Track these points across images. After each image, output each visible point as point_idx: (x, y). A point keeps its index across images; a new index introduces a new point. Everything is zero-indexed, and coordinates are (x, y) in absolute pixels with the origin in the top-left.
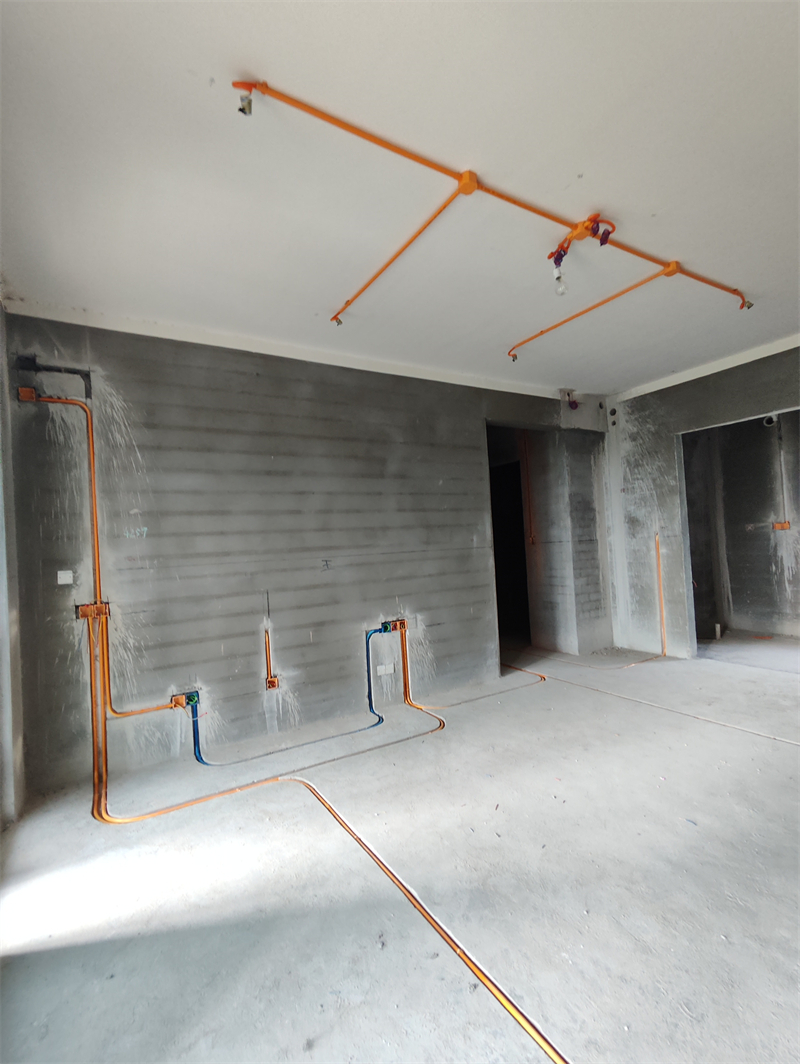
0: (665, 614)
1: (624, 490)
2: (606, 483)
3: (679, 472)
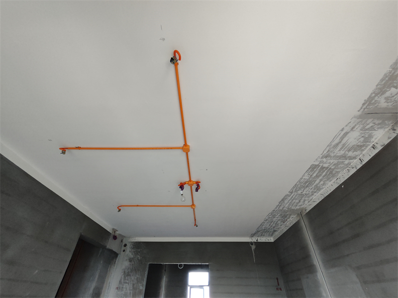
1: (117, 288)
2: (110, 283)
3: (145, 283)
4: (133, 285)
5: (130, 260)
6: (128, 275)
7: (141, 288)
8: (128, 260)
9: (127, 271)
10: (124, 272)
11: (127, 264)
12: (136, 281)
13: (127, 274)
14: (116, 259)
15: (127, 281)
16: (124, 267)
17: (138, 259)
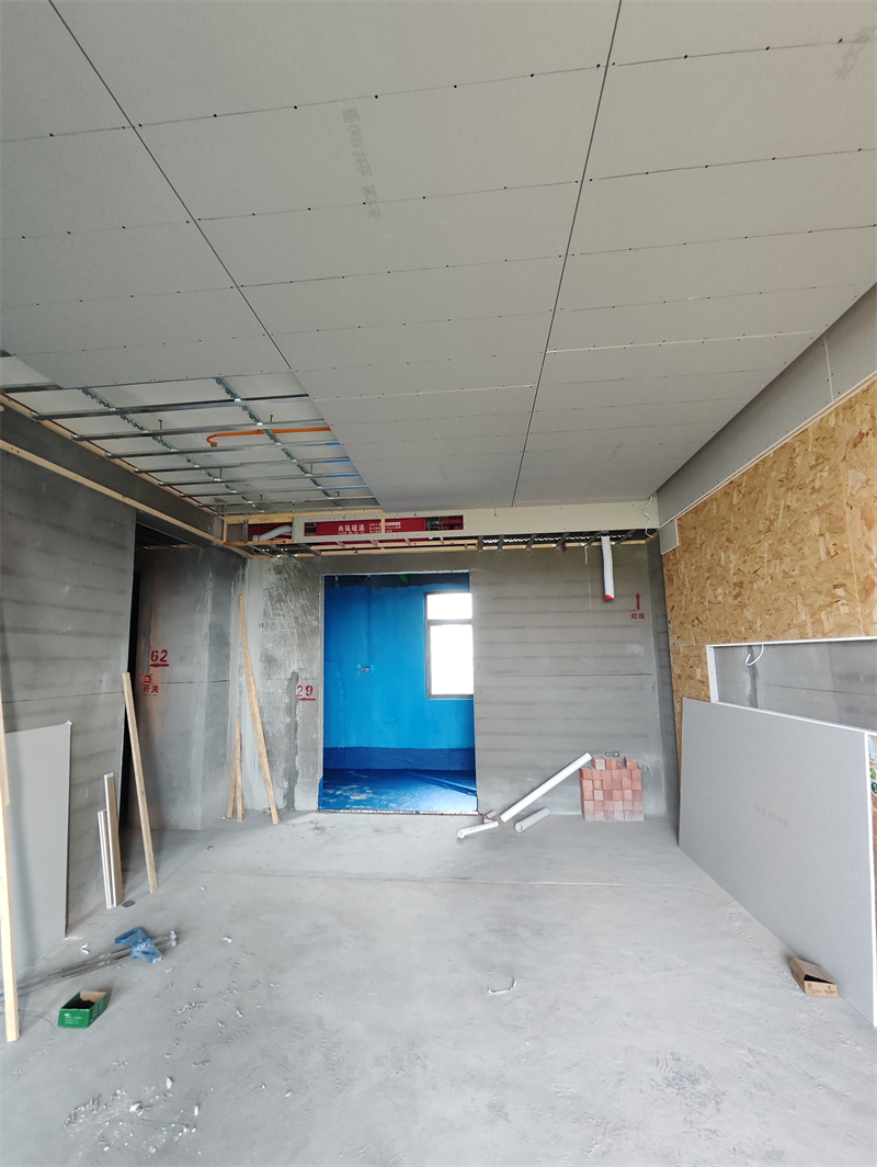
1: (262, 625)
3: (321, 613)
4: (296, 618)
5: (279, 570)
6: (280, 600)
7: (315, 623)
8: (273, 571)
9: (276, 593)
10: (270, 595)
11: (272, 577)
12: (299, 612)
13: (276, 598)
14: (244, 570)
15: (281, 613)
16: (266, 585)
17: (295, 566)
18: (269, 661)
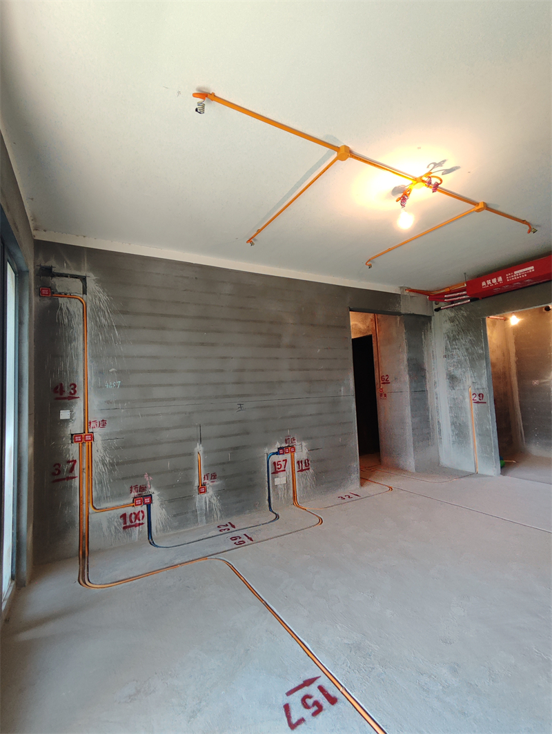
0: (476, 443)
1: (445, 356)
2: (433, 351)
3: (484, 344)
4: (467, 350)
5: (452, 320)
6: (455, 339)
7: (480, 351)
8: (448, 321)
9: (452, 335)
10: (448, 336)
11: (448, 326)
12: (468, 345)
13: (452, 339)
14: (430, 324)
15: (456, 347)
16: (444, 331)
17: (463, 316)
18: (452, 379)
